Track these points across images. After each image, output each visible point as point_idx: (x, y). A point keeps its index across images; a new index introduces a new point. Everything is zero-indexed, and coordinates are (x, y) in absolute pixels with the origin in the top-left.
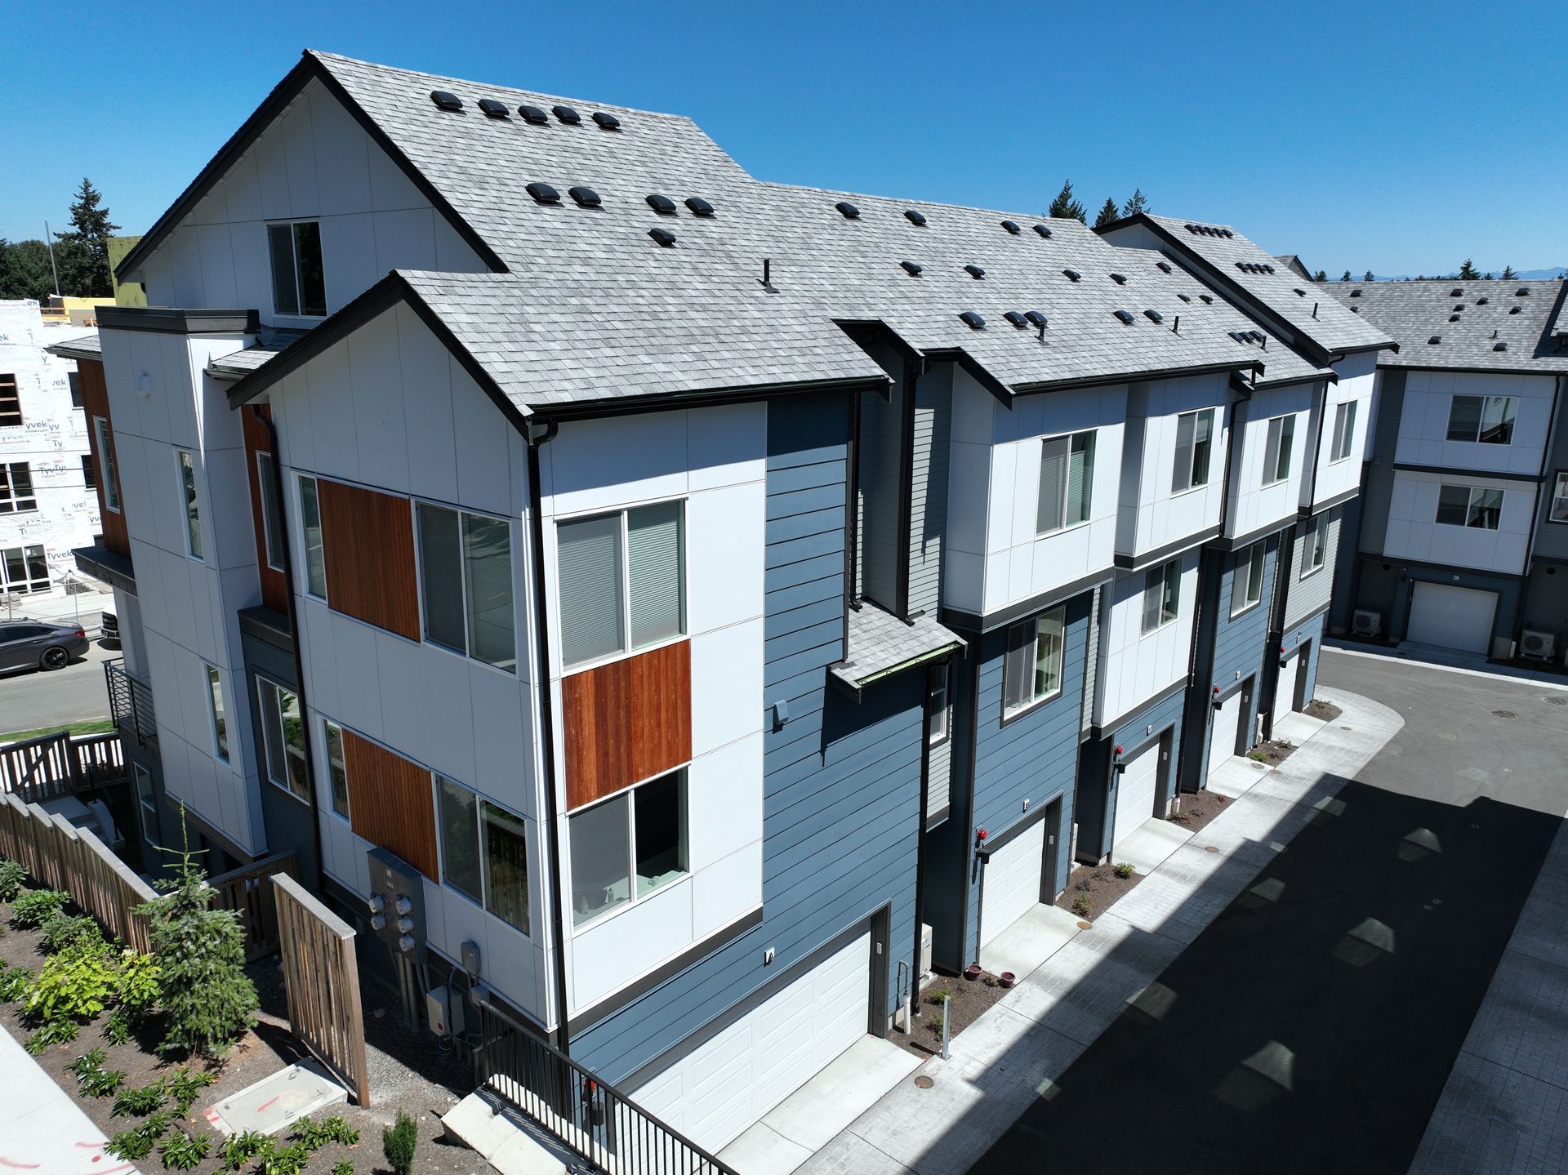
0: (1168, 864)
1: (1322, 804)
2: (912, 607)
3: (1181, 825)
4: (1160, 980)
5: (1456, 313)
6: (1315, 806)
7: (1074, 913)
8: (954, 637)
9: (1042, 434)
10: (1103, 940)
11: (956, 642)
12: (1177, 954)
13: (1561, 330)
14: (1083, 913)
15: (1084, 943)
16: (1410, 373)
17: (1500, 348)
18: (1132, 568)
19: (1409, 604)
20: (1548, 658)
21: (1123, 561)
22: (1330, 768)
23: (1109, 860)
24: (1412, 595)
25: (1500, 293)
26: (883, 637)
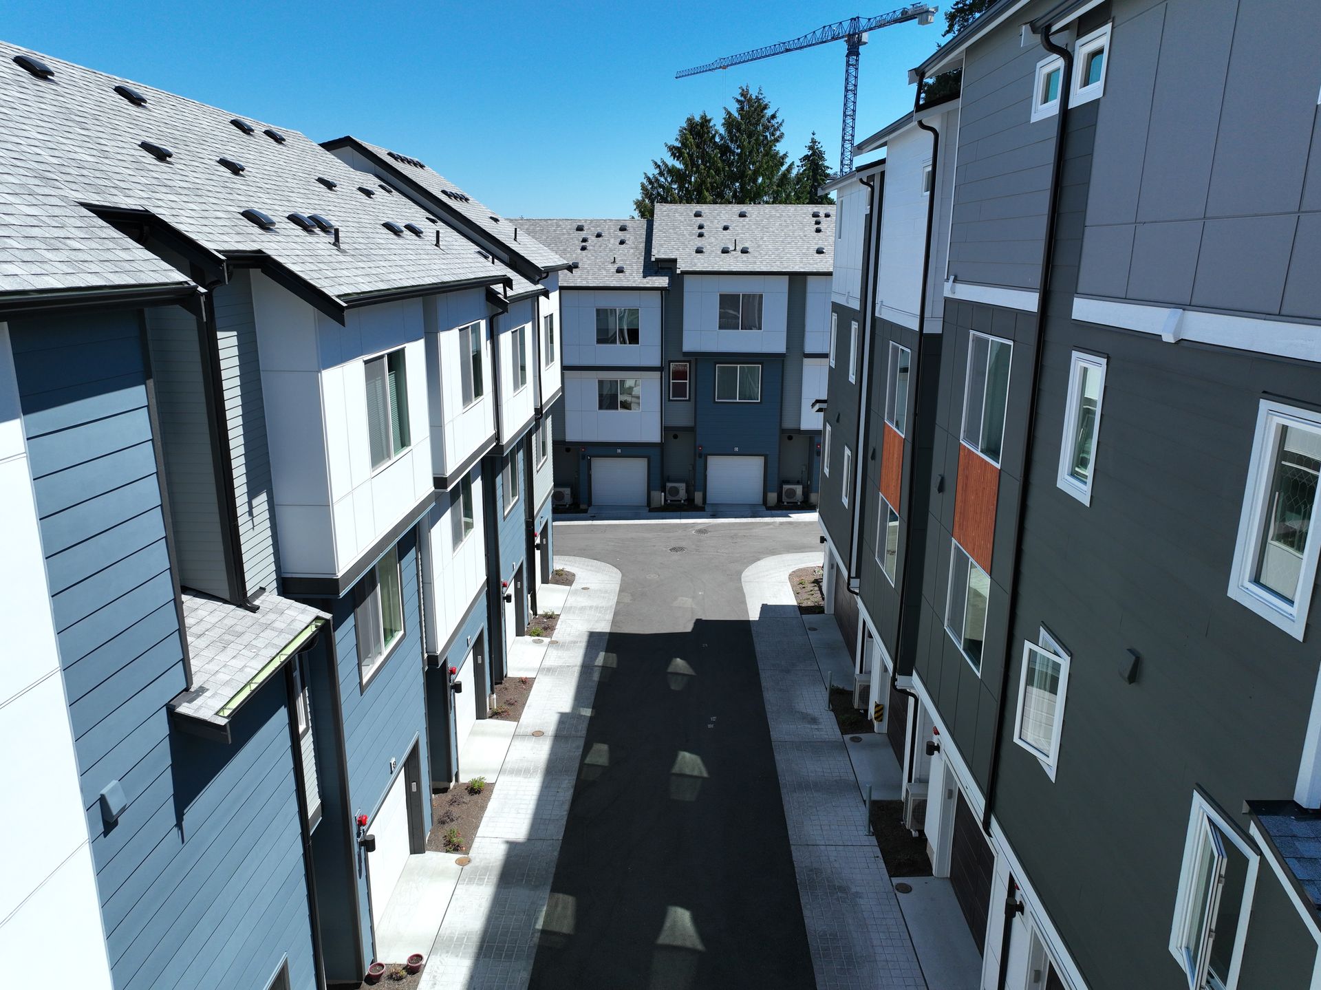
0: (509, 762)
1: (600, 659)
2: (251, 587)
3: (503, 718)
4: (555, 889)
5: (584, 244)
6: (596, 664)
7: (447, 851)
8: (314, 612)
9: (362, 355)
10: (486, 869)
11: (317, 618)
12: (556, 854)
13: (655, 256)
14: (456, 848)
15: (471, 881)
17: (620, 270)
18: (446, 488)
19: (590, 477)
21: (440, 482)
22: (591, 627)
23: (457, 780)
24: (591, 469)
25: (609, 229)
26: (227, 637)
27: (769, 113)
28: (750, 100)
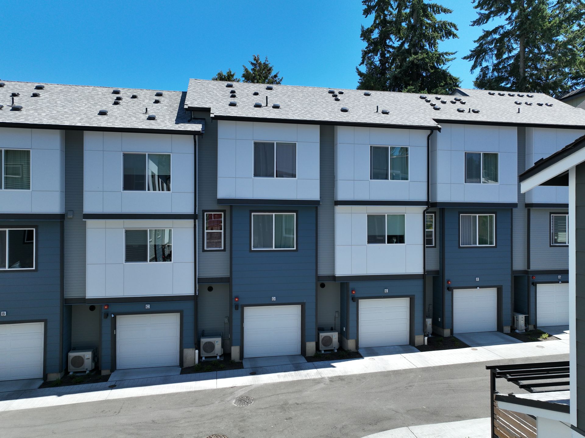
5: (118, 101)
13: (190, 106)
16: (86, 133)
17: (151, 118)
19: (114, 338)
20: (220, 356)
24: (115, 329)
25: (145, 94)
27: (273, 73)
28: (260, 64)
